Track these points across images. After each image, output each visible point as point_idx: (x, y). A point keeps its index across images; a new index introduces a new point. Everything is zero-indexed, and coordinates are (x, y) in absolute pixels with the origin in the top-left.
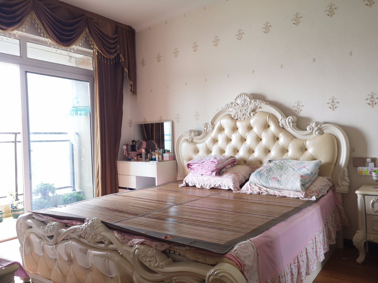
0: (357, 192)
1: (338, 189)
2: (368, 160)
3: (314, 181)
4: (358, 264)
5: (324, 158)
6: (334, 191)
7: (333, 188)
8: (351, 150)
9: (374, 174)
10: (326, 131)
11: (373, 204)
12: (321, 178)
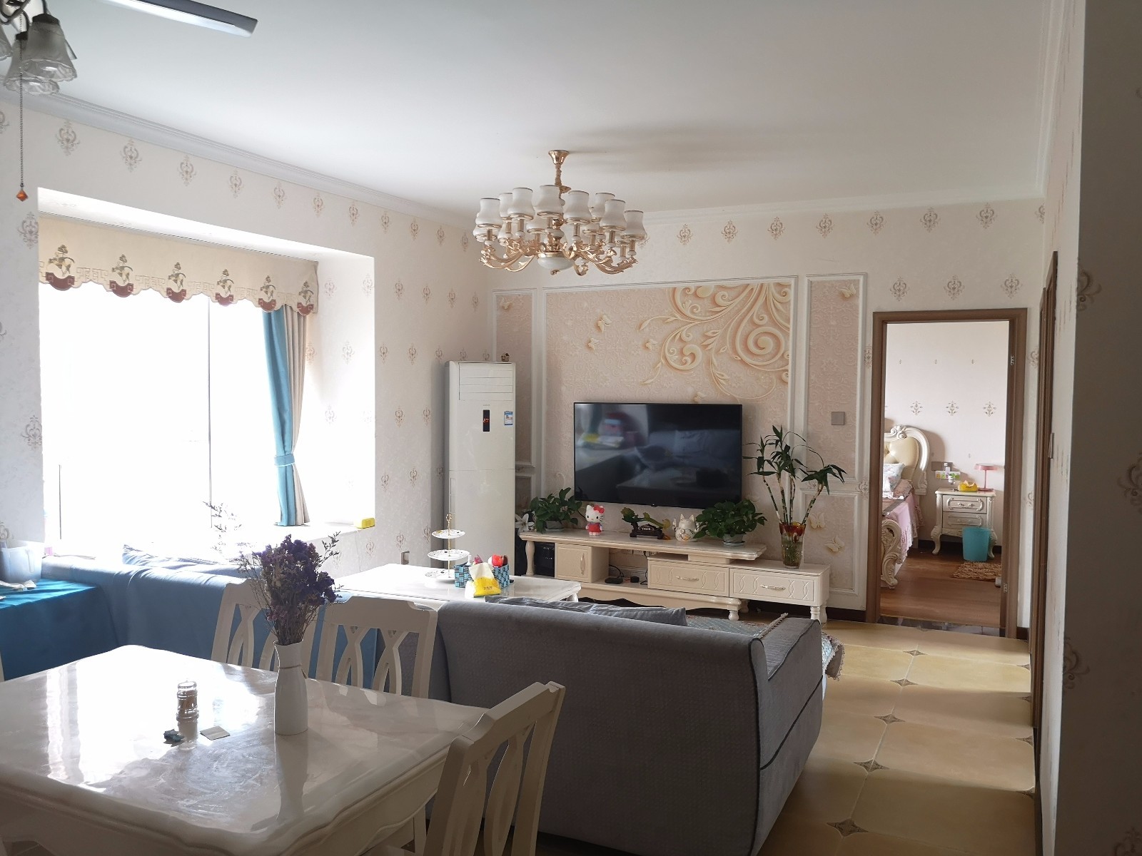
0: (937, 492)
1: (917, 491)
2: (945, 464)
3: (898, 484)
4: (933, 554)
5: (906, 461)
6: (913, 493)
7: (912, 491)
8: (931, 454)
9: (950, 477)
10: (908, 435)
11: (949, 502)
12: (903, 480)
